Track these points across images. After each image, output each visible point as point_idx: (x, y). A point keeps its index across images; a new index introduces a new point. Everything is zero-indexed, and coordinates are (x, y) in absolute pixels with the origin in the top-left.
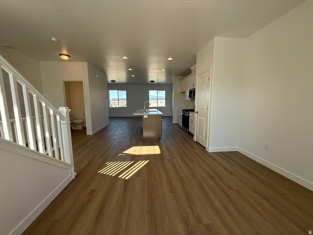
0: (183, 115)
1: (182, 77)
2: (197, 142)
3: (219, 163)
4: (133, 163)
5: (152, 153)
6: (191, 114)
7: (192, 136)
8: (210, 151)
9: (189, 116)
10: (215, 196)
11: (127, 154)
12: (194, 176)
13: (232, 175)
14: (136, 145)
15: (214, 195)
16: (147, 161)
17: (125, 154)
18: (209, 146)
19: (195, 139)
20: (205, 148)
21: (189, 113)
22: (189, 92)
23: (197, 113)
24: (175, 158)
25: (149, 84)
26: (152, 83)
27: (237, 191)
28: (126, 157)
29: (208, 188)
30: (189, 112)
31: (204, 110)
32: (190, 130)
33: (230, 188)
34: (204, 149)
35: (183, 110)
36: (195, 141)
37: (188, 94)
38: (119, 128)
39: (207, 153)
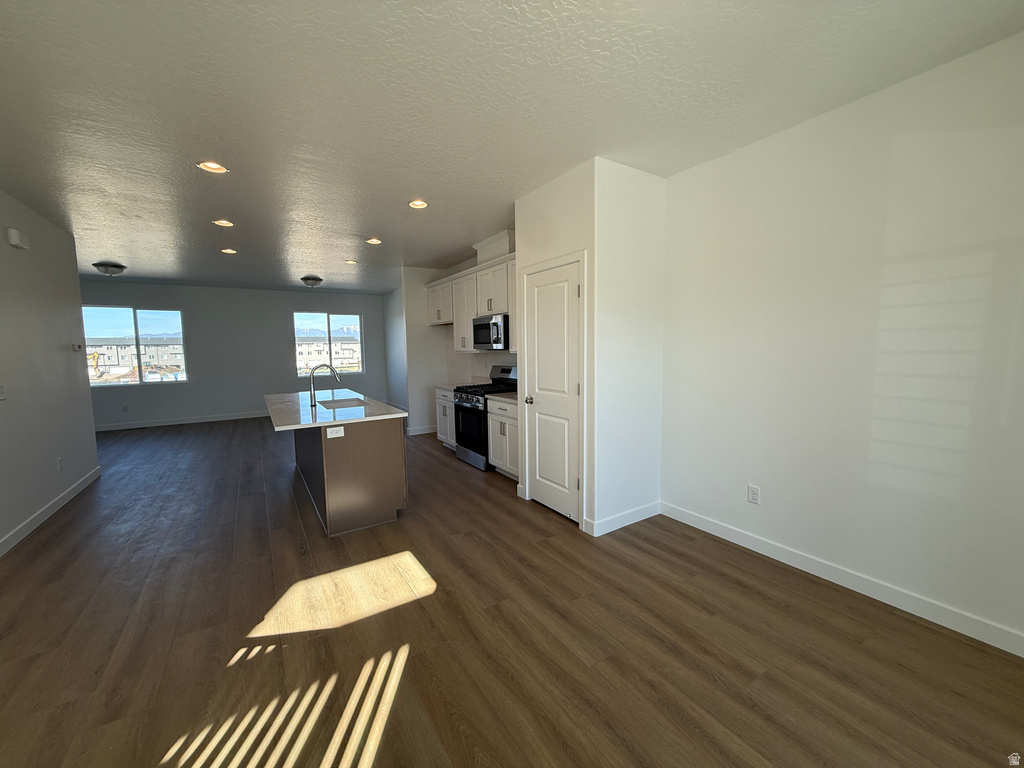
0: (458, 408)
1: (433, 270)
2: (533, 500)
3: (649, 575)
4: (336, 687)
5: (401, 596)
6: (495, 404)
7: (512, 482)
8: (596, 534)
9: (486, 411)
10: (739, 736)
11: (277, 639)
12: (616, 662)
13: (712, 614)
14: (308, 574)
15: (733, 732)
16: (403, 654)
17: (265, 641)
18: (591, 515)
19: (526, 491)
20: (577, 524)
21: (486, 400)
22: (474, 326)
23: (530, 401)
24: (505, 598)
25: (295, 289)
26: (313, 284)
27: (769, 678)
28: (281, 664)
29: (697, 707)
30: (486, 396)
31: (562, 395)
32: (492, 460)
33: (749, 675)
34: (572, 526)
35: (458, 390)
36: (527, 498)
37: (469, 333)
38: (170, 491)
39: (587, 539)
